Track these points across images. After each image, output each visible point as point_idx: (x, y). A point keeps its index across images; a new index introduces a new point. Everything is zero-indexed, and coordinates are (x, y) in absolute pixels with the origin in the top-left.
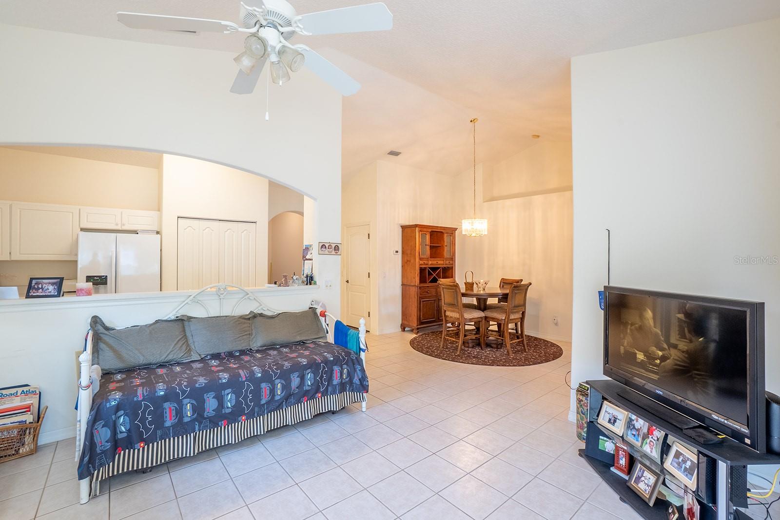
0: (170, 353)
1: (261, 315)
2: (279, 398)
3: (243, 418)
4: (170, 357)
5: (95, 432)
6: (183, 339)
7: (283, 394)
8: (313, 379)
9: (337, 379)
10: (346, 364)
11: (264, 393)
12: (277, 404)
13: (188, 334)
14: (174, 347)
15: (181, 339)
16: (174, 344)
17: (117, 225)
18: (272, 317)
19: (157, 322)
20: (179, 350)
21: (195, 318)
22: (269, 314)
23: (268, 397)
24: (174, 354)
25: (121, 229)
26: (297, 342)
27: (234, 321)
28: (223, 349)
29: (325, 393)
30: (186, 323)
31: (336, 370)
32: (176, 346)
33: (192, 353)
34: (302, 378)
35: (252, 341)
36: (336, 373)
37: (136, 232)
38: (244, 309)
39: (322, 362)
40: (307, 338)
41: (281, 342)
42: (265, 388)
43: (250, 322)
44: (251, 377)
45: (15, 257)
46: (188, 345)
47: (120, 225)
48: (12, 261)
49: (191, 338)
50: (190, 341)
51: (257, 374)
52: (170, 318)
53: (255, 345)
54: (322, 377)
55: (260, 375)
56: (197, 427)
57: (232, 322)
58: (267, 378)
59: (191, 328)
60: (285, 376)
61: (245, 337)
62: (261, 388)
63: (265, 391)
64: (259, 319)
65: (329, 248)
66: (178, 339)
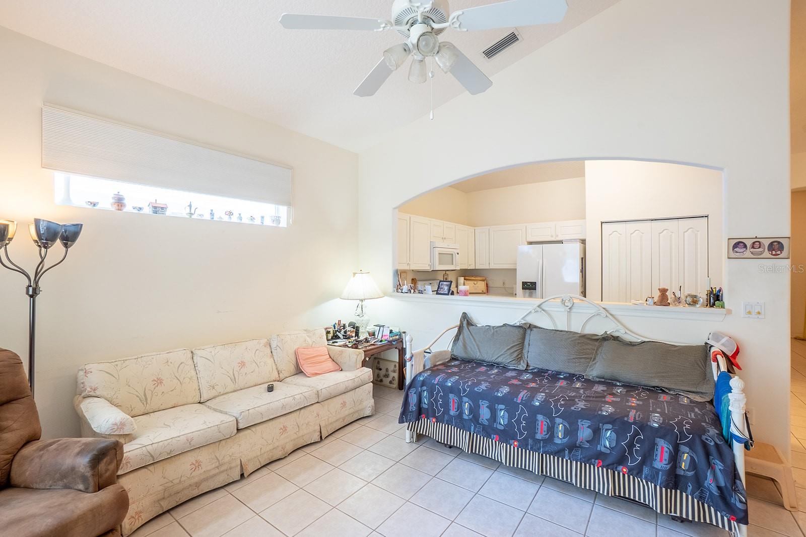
0: (500, 355)
1: (616, 339)
2: (560, 443)
3: (516, 443)
4: (500, 360)
5: (409, 394)
6: (518, 346)
7: (565, 440)
8: (615, 442)
9: (661, 460)
10: (690, 445)
11: (539, 428)
12: (556, 448)
13: (526, 343)
14: (506, 351)
15: (518, 344)
16: (506, 349)
17: (552, 236)
18: (631, 344)
19: (505, 325)
20: (509, 355)
21: (540, 328)
22: (629, 338)
23: (544, 433)
24: (504, 358)
25: (556, 240)
26: (654, 387)
27: (573, 339)
28: (553, 367)
29: (635, 473)
30: (528, 331)
31: (662, 448)
32: (508, 351)
33: (522, 361)
34: (597, 432)
35: (590, 368)
36: (662, 452)
37: (561, 242)
38: (599, 328)
39: (634, 423)
40: (672, 386)
41: (628, 380)
42: (542, 422)
43: (597, 344)
44: (527, 403)
45: (493, 266)
46: (521, 353)
47: (554, 237)
48: (491, 269)
49: (527, 346)
50: (525, 351)
51: (535, 400)
52: (516, 324)
53: (591, 373)
54: (631, 445)
55: (539, 404)
56: (472, 428)
57: (570, 340)
58: (544, 409)
59: (532, 337)
60: (572, 418)
61: (582, 360)
62: (537, 420)
63: (542, 426)
64: (611, 342)
65: (753, 247)
66: (514, 344)
